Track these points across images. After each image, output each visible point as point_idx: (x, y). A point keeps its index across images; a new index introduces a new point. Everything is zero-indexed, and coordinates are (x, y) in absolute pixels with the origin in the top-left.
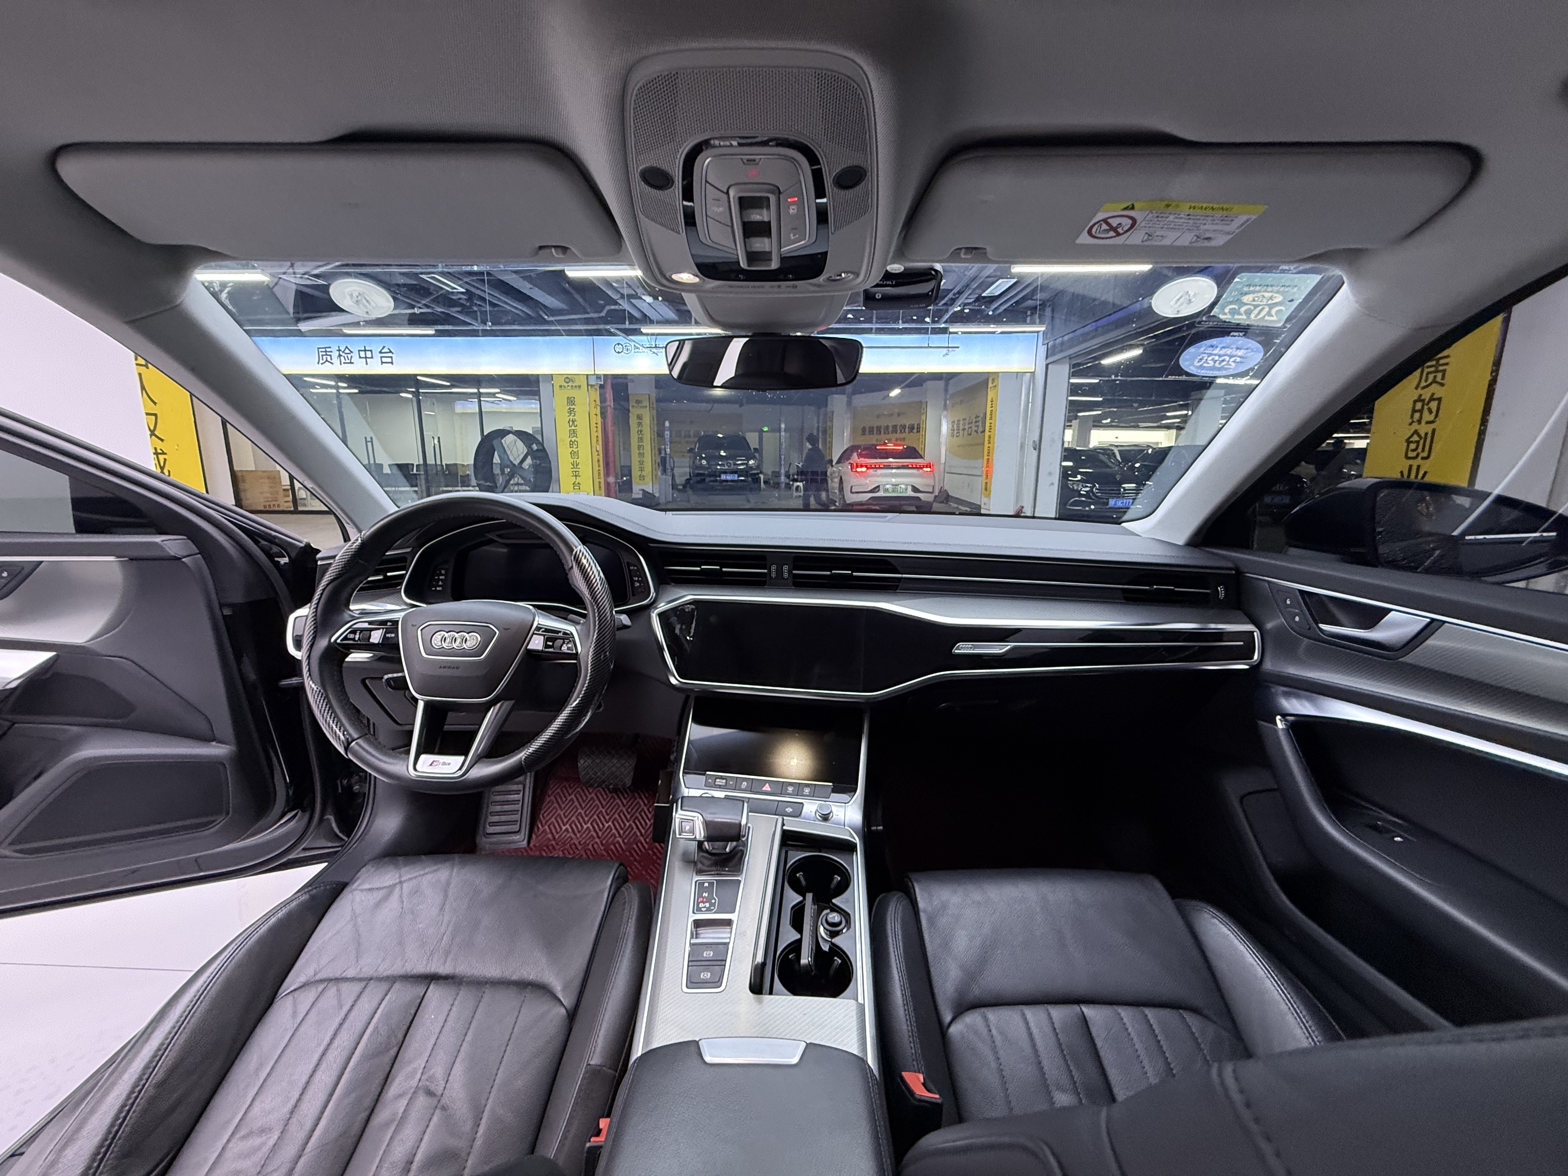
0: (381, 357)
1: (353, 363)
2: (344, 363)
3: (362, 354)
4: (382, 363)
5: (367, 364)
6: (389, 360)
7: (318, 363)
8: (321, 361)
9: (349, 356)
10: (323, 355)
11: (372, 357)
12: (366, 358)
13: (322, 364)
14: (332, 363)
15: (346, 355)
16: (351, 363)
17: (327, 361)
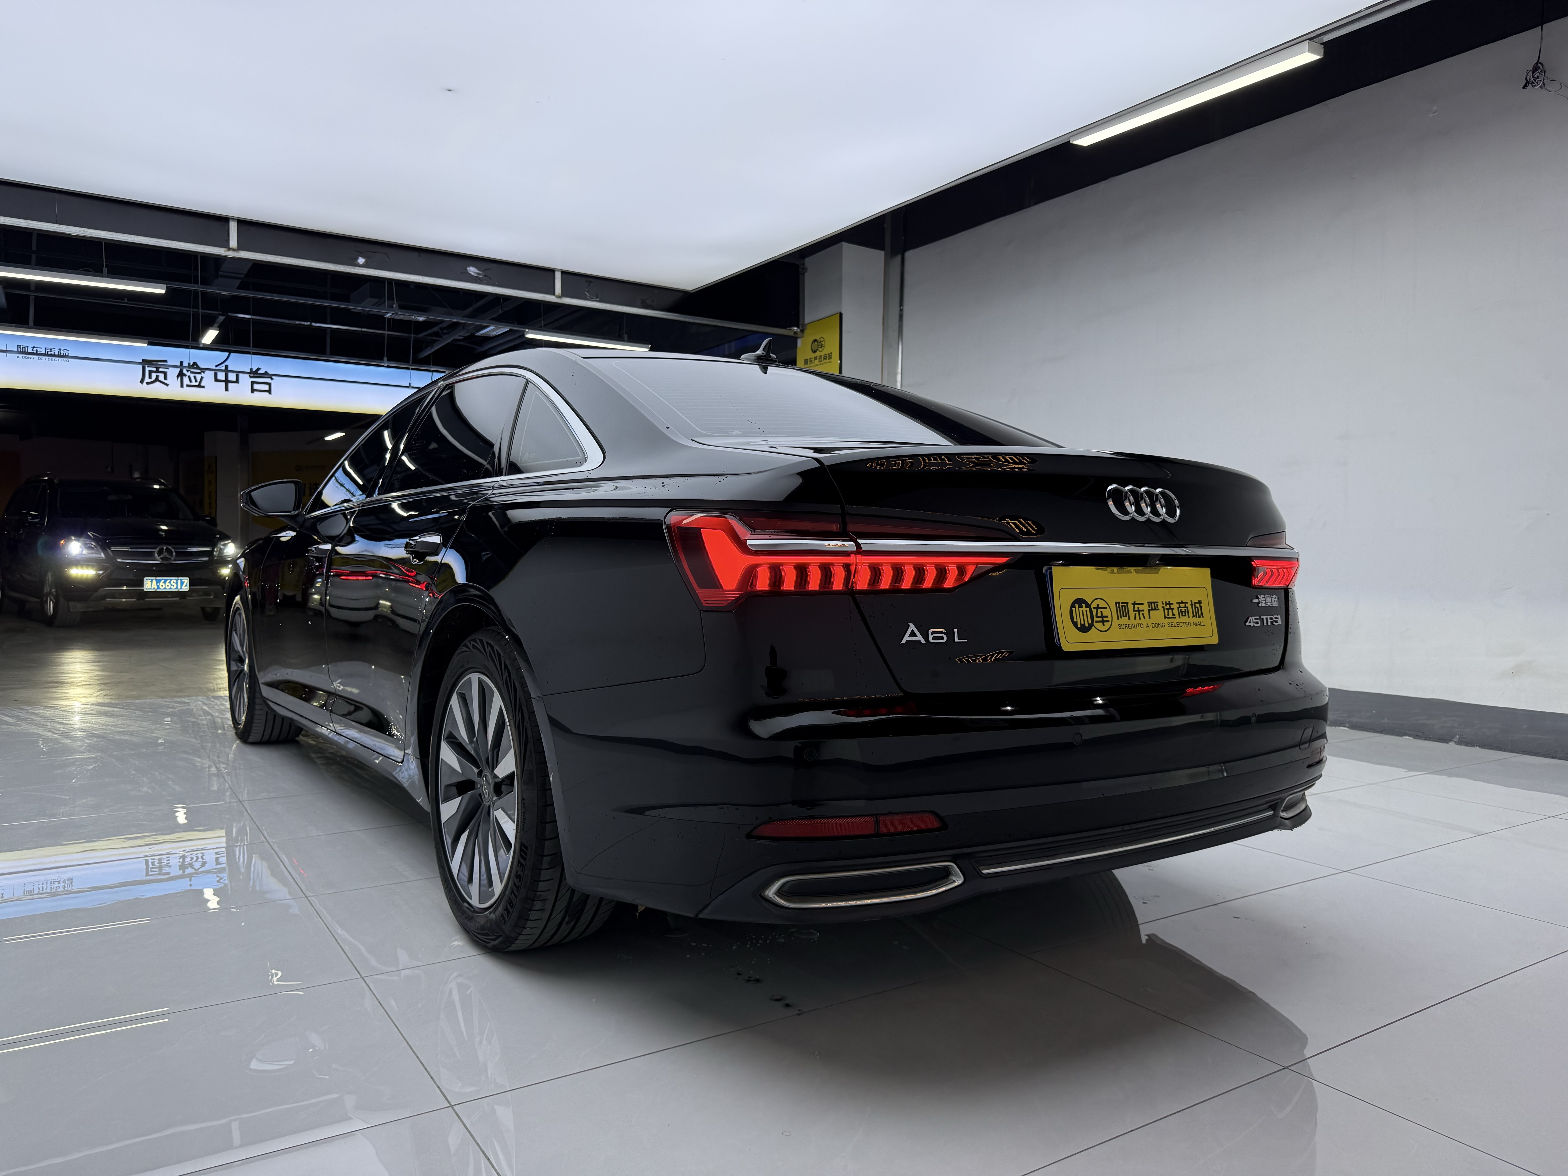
0: (253, 383)
1: (203, 387)
2: (188, 386)
3: (221, 376)
4: (253, 390)
5: (227, 389)
6: (266, 387)
8: (147, 380)
9: (198, 377)
10: (150, 372)
11: (237, 381)
12: (227, 381)
13: (148, 383)
14: (167, 385)
15: (192, 376)
16: (199, 386)
17: (157, 380)
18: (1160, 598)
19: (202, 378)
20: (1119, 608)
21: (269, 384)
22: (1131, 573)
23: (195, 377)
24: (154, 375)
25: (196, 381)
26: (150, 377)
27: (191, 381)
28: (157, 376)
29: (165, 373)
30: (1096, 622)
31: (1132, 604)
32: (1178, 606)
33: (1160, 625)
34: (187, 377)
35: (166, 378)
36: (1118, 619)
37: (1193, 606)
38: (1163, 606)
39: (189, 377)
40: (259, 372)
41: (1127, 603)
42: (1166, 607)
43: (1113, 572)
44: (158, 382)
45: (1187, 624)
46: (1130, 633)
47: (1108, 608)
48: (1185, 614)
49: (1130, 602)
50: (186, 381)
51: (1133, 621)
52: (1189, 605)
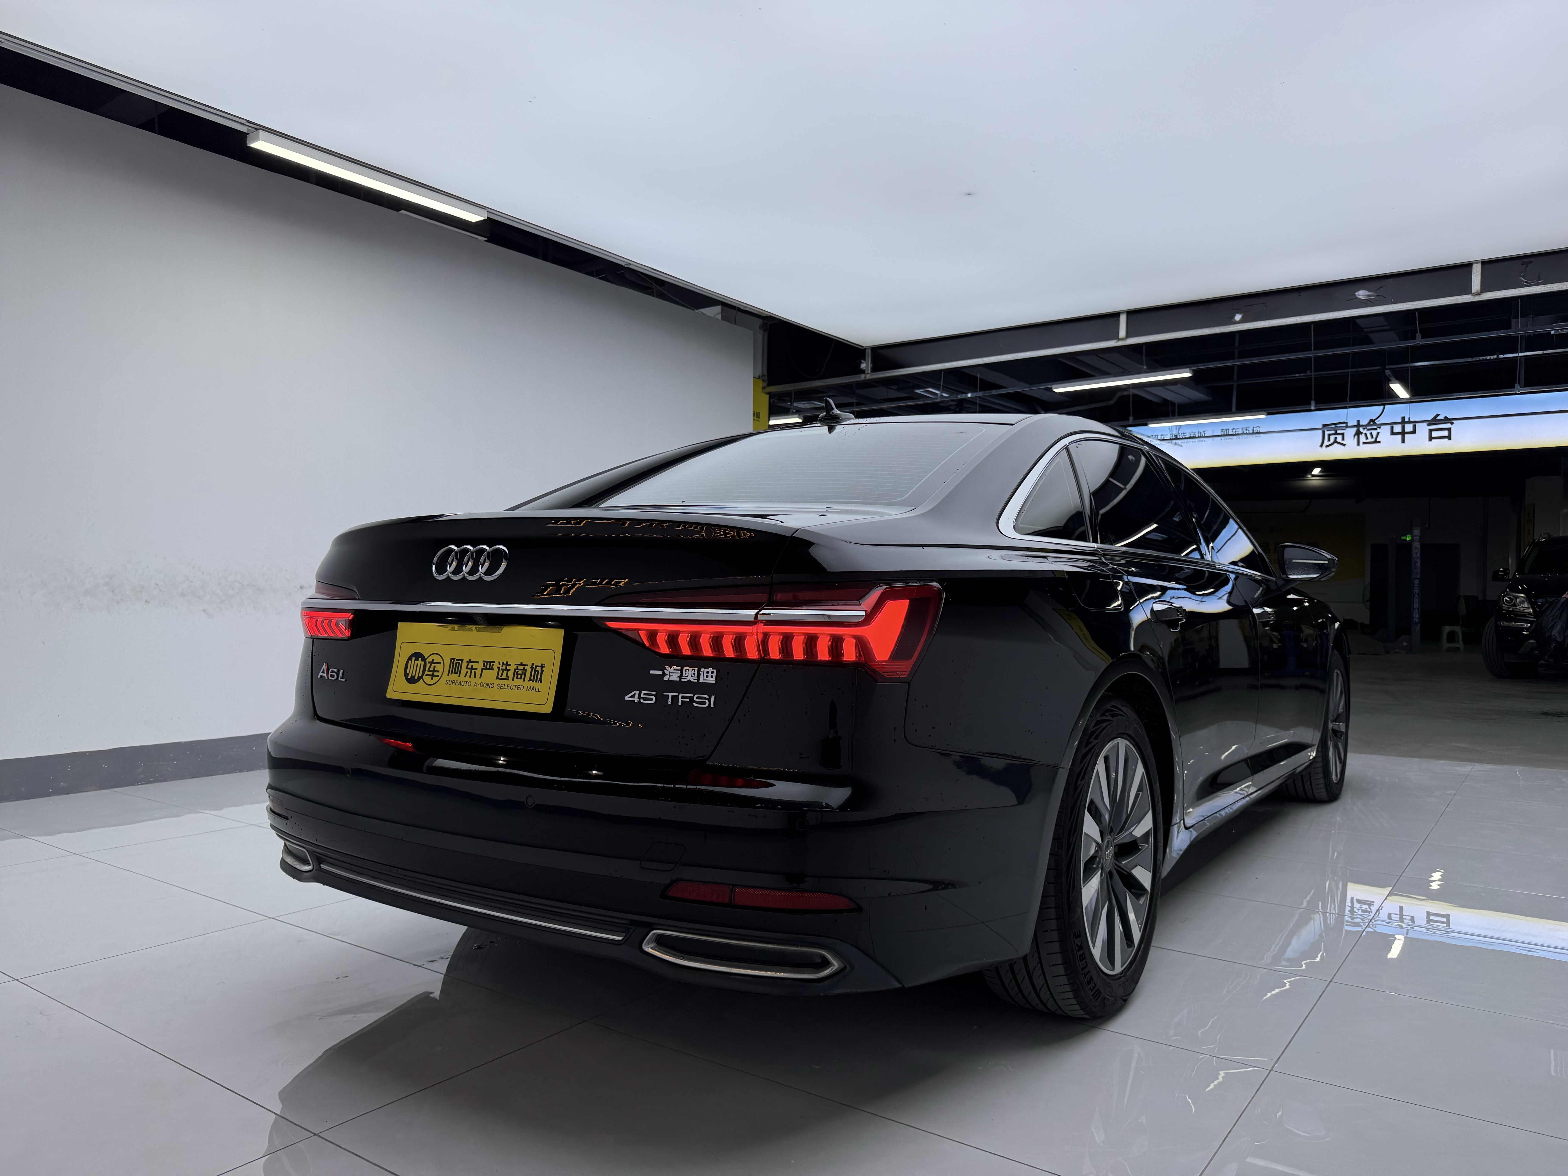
0: (1431, 431)
1: (1379, 442)
2: (1364, 443)
3: (1398, 429)
4: (1431, 438)
5: (1403, 441)
6: (1446, 433)
7: (1321, 446)
8: (1326, 443)
9: (1374, 433)
10: (1329, 435)
12: (1403, 433)
13: (1327, 446)
14: (1344, 445)
15: (1368, 433)
16: (1376, 442)
17: (1335, 441)
18: (498, 657)
19: (1378, 433)
20: (453, 664)
21: (1449, 430)
22: (472, 631)
23: (1371, 433)
24: (1332, 438)
25: (1372, 437)
26: (1329, 440)
27: (1367, 438)
28: (1336, 438)
29: (1343, 434)
30: (427, 675)
31: (467, 662)
32: (516, 668)
33: (489, 685)
34: (1363, 435)
35: (1343, 439)
36: (448, 675)
37: (534, 669)
38: (499, 666)
39: (1366, 434)
40: (1438, 418)
41: (462, 660)
42: (502, 668)
43: (453, 629)
44: (1336, 444)
45: (518, 687)
46: (454, 690)
47: (442, 663)
48: (521, 677)
49: (466, 660)
50: (1362, 438)
51: (462, 678)
52: (528, 669)
